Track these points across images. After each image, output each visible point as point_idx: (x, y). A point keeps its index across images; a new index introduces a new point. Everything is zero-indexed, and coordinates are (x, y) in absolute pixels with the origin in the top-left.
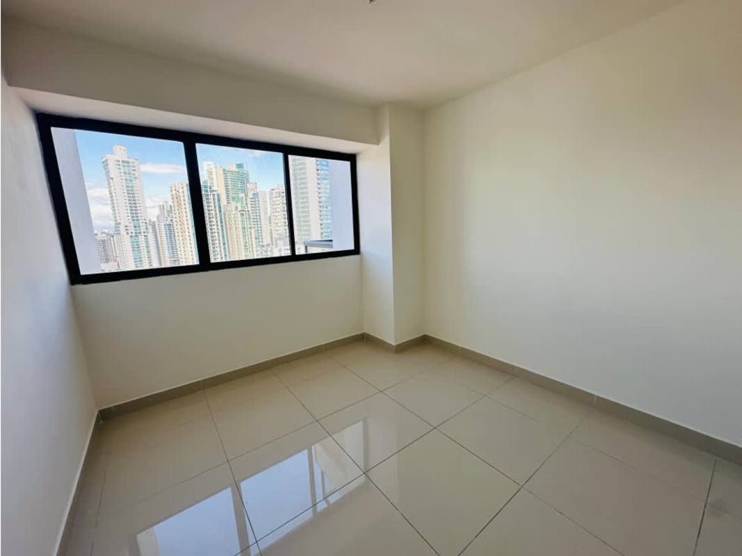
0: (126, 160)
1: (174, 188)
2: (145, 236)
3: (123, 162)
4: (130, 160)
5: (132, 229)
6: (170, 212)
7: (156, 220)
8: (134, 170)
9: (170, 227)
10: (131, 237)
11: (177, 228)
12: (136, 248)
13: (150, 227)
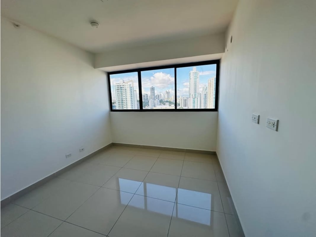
0: (196, 72)
1: (210, 80)
2: (197, 98)
3: (195, 73)
4: (197, 72)
5: (194, 96)
6: (206, 89)
7: (201, 92)
8: (197, 75)
9: (206, 95)
10: (193, 98)
11: (208, 95)
12: (194, 102)
13: (199, 95)
